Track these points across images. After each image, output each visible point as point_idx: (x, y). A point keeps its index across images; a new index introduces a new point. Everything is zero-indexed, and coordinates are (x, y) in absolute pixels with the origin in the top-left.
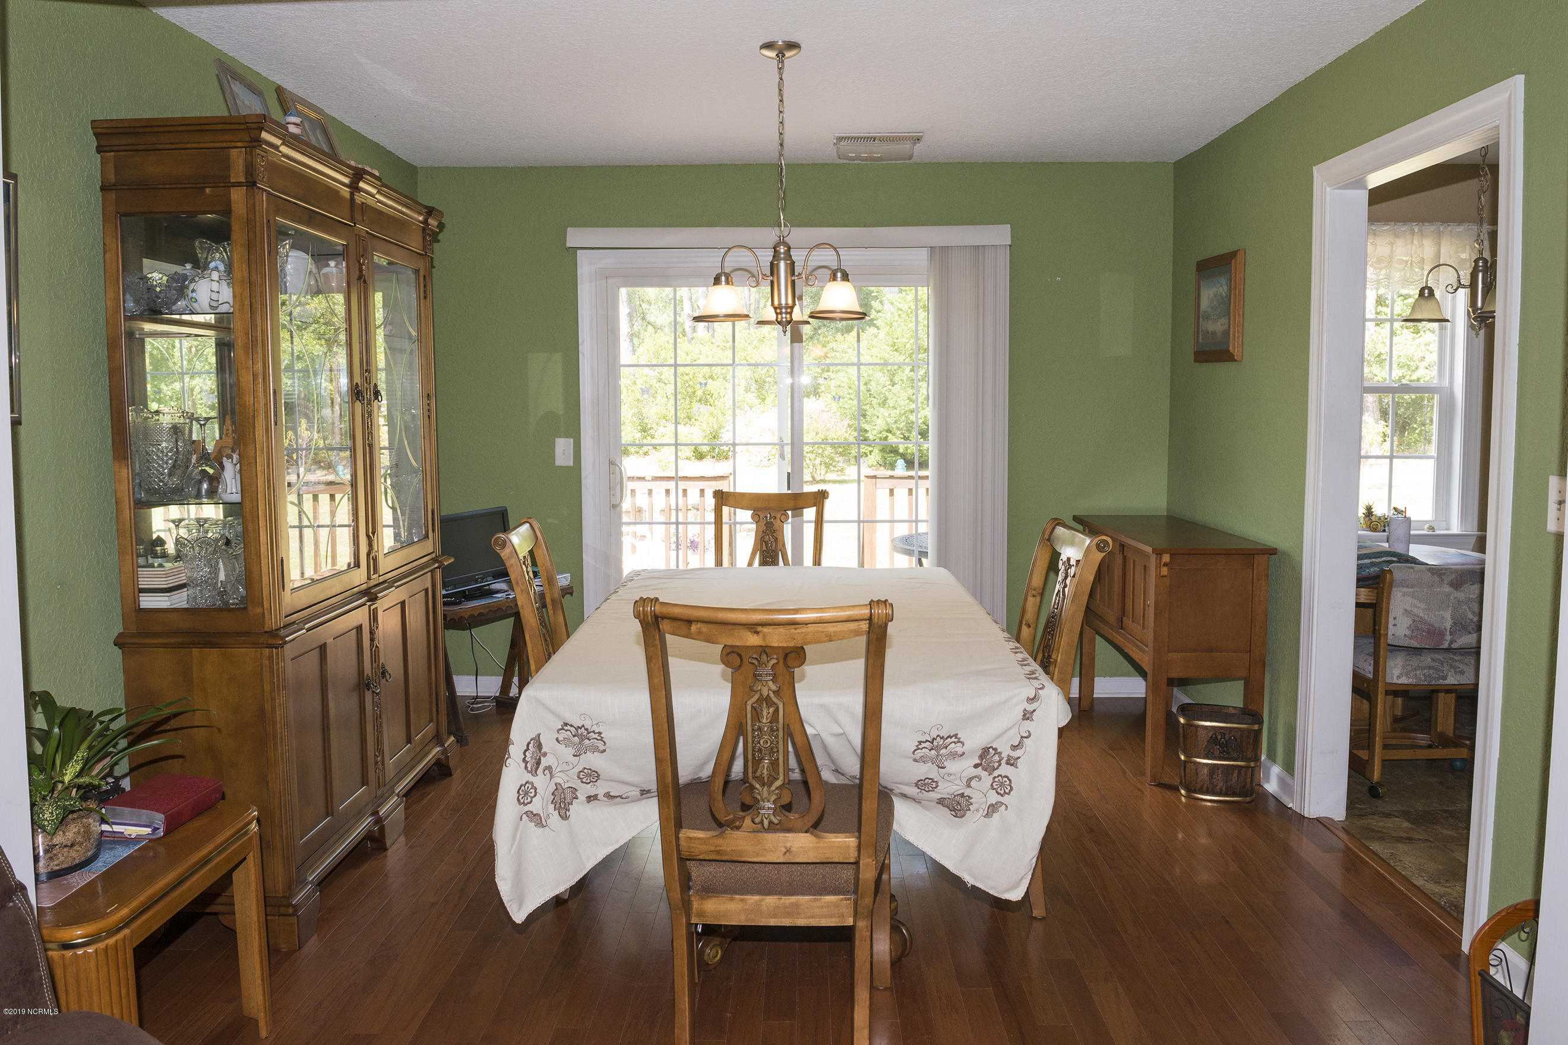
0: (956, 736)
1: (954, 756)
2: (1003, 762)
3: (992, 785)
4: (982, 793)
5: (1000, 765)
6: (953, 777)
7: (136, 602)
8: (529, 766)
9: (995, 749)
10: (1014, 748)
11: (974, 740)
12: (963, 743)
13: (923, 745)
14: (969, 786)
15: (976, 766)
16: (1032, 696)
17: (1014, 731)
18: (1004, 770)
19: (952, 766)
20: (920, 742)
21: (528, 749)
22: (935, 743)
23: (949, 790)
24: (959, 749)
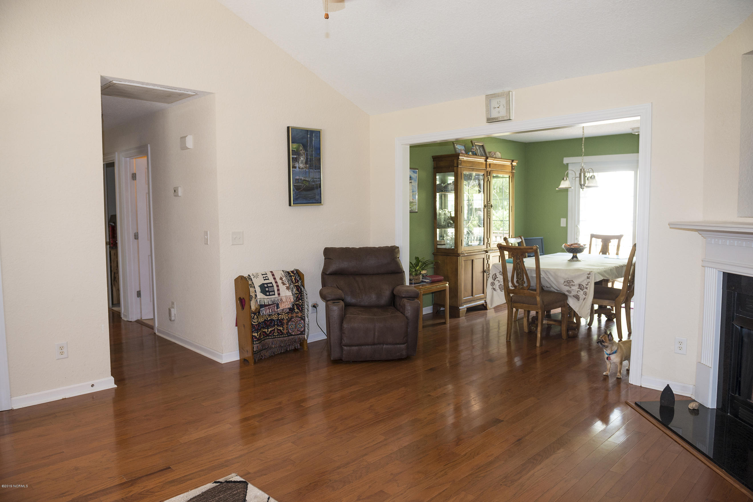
0: (572, 281)
1: (573, 285)
2: (585, 288)
3: (583, 293)
4: (581, 294)
5: (584, 289)
6: (574, 290)
7: (437, 246)
8: (493, 279)
9: (582, 285)
10: (586, 285)
11: (577, 282)
12: (574, 282)
13: (565, 282)
14: (578, 293)
15: (578, 288)
16: (589, 273)
17: (585, 281)
18: (585, 290)
19: (573, 288)
20: (565, 281)
21: (493, 275)
22: (568, 282)
23: (574, 293)
24: (573, 284)
